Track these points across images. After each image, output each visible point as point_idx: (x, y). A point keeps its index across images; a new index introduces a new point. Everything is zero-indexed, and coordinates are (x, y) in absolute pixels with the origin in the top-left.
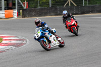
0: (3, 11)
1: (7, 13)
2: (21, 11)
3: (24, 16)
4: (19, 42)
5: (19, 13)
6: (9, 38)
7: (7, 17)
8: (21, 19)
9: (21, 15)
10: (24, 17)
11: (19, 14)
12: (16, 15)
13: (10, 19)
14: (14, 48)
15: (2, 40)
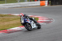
2: (50, 1)
4: (48, 20)
6: (42, 18)
7: (41, 5)
8: (50, 6)
9: (50, 4)
10: (52, 5)
11: (48, 3)
12: (47, 4)
13: (43, 6)
14: (46, 24)
15: (38, 19)
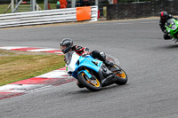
0: (73, 10)
1: (79, 12)
2: (105, 8)
3: (110, 17)
5: (100, 12)
7: (80, 20)
9: (105, 15)
12: (96, 15)
13: (85, 23)
